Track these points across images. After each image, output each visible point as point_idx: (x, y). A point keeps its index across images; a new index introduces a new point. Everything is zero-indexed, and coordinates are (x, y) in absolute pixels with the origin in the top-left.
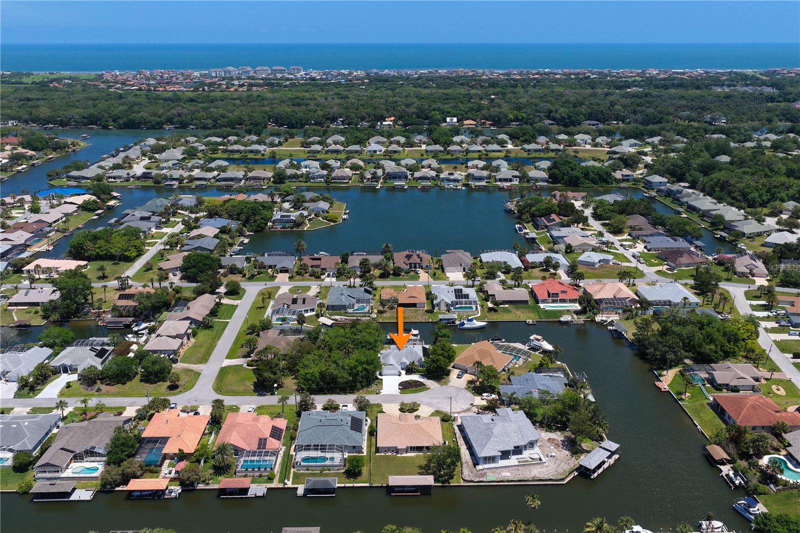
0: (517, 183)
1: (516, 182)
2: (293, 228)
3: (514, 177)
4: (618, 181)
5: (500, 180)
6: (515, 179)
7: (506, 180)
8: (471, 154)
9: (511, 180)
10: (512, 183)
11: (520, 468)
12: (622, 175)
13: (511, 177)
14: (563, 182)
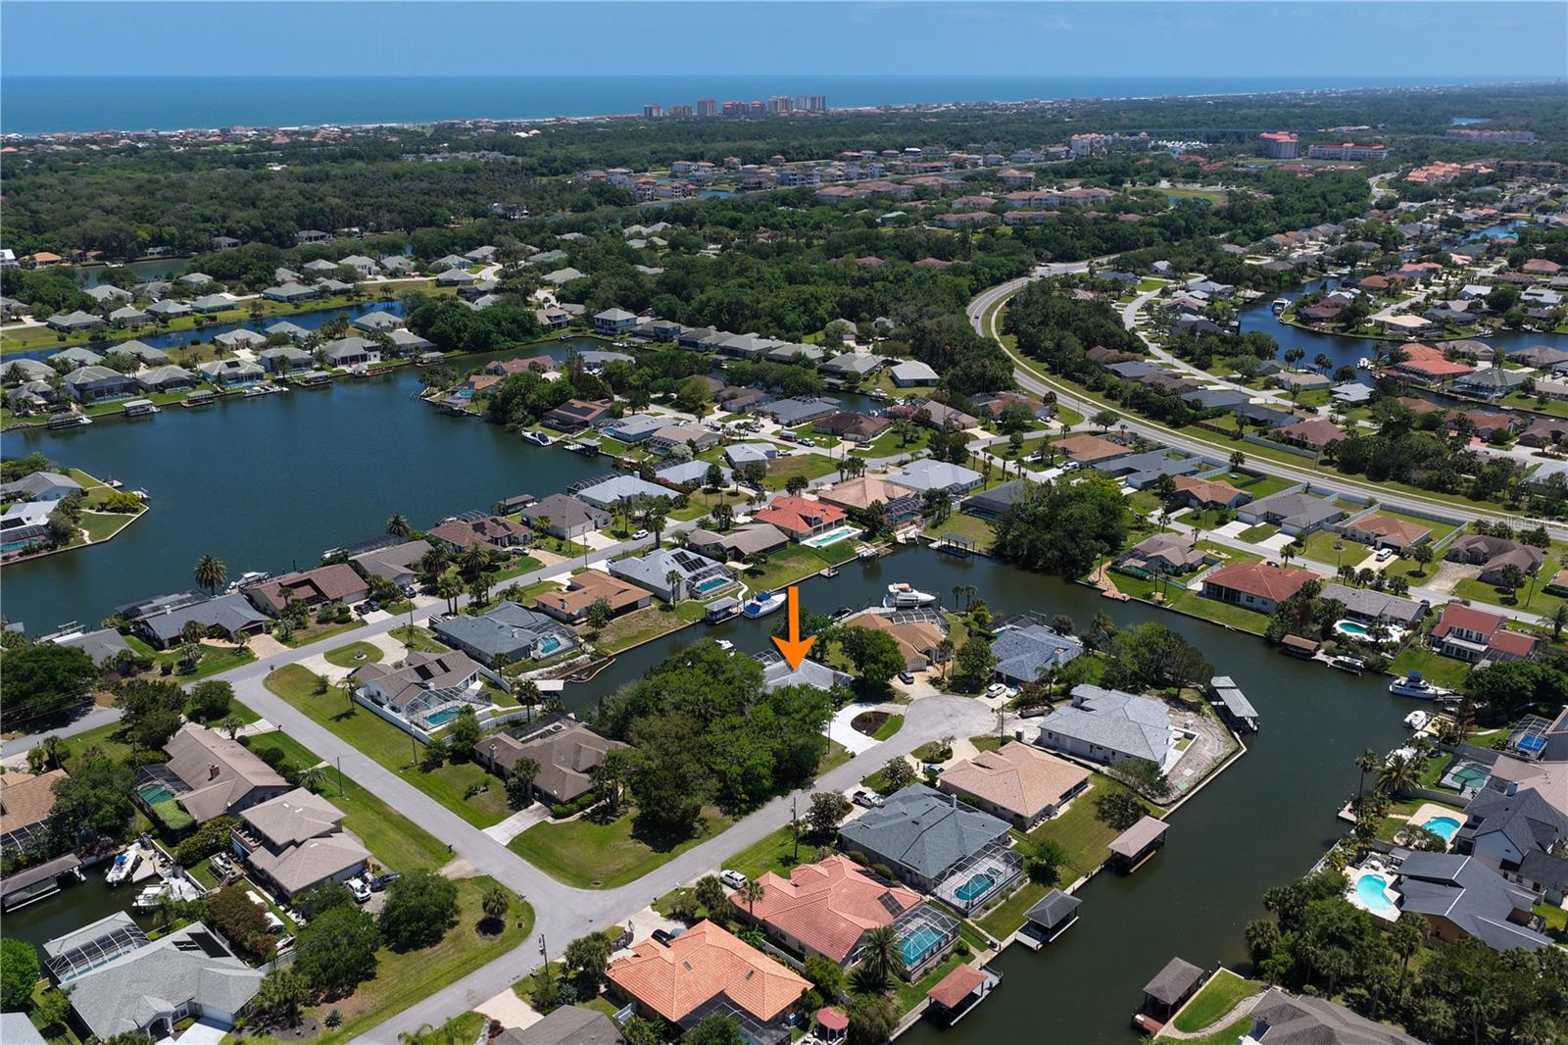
0: (377, 361)
1: (375, 360)
2: (55, 548)
3: (371, 349)
4: (546, 329)
5: (345, 361)
6: (372, 354)
7: (354, 359)
8: (176, 320)
9: (364, 358)
10: (368, 362)
11: (1188, 756)
12: (549, 317)
13: (364, 352)
14: (461, 345)
